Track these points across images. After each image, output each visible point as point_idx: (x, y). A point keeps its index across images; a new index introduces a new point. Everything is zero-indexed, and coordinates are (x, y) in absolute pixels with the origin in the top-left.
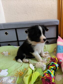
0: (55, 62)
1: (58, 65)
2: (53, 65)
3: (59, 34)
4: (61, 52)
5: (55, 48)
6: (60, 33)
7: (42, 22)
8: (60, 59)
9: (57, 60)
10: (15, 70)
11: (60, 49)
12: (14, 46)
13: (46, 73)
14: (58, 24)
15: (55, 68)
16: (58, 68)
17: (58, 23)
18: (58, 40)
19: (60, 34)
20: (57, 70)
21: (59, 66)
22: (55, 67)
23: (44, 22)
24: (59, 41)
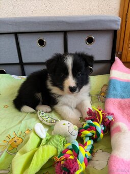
0: (97, 121)
1: (103, 128)
2: (90, 127)
3: (119, 53)
4: (115, 96)
5: (104, 85)
6: (120, 51)
7: (80, 20)
8: (109, 114)
9: (101, 116)
10: (3, 132)
11: (115, 89)
12: (13, 76)
13: (68, 149)
14: (117, 27)
15: (94, 136)
16: (102, 135)
17: (118, 24)
18: (114, 66)
19: (122, 52)
20: (98, 139)
21: (104, 132)
22: (94, 132)
23: (84, 19)
24: (116, 69)
